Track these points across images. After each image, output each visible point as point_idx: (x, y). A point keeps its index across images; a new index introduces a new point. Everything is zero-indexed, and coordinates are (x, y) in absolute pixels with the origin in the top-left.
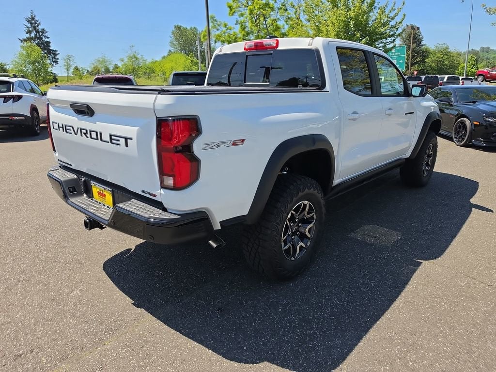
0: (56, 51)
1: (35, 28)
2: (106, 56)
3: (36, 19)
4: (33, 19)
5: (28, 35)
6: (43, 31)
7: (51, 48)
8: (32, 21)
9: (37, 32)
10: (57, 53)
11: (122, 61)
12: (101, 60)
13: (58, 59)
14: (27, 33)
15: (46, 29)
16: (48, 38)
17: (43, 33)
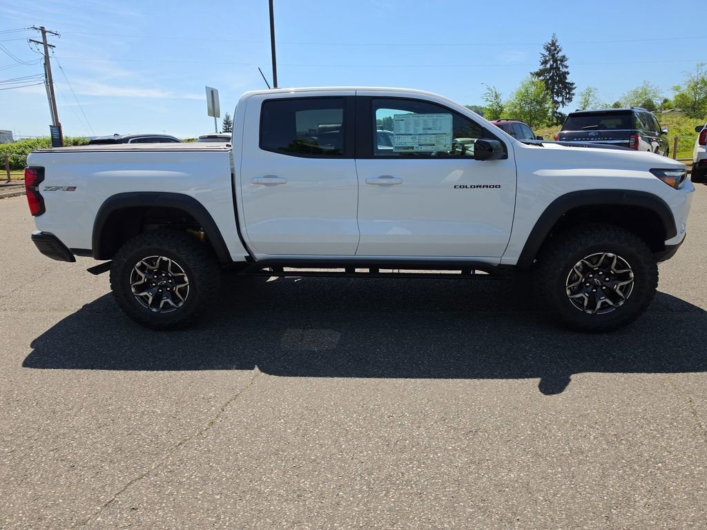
0: (573, 84)
1: (553, 56)
2: (650, 85)
3: (557, 44)
4: (553, 44)
5: (542, 67)
6: (563, 59)
7: (567, 81)
8: (552, 48)
9: (555, 61)
10: (574, 86)
11: (677, 90)
12: (640, 91)
13: (573, 94)
14: (542, 64)
15: (567, 56)
16: (567, 67)
17: (562, 61)
